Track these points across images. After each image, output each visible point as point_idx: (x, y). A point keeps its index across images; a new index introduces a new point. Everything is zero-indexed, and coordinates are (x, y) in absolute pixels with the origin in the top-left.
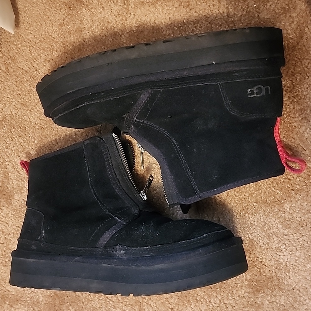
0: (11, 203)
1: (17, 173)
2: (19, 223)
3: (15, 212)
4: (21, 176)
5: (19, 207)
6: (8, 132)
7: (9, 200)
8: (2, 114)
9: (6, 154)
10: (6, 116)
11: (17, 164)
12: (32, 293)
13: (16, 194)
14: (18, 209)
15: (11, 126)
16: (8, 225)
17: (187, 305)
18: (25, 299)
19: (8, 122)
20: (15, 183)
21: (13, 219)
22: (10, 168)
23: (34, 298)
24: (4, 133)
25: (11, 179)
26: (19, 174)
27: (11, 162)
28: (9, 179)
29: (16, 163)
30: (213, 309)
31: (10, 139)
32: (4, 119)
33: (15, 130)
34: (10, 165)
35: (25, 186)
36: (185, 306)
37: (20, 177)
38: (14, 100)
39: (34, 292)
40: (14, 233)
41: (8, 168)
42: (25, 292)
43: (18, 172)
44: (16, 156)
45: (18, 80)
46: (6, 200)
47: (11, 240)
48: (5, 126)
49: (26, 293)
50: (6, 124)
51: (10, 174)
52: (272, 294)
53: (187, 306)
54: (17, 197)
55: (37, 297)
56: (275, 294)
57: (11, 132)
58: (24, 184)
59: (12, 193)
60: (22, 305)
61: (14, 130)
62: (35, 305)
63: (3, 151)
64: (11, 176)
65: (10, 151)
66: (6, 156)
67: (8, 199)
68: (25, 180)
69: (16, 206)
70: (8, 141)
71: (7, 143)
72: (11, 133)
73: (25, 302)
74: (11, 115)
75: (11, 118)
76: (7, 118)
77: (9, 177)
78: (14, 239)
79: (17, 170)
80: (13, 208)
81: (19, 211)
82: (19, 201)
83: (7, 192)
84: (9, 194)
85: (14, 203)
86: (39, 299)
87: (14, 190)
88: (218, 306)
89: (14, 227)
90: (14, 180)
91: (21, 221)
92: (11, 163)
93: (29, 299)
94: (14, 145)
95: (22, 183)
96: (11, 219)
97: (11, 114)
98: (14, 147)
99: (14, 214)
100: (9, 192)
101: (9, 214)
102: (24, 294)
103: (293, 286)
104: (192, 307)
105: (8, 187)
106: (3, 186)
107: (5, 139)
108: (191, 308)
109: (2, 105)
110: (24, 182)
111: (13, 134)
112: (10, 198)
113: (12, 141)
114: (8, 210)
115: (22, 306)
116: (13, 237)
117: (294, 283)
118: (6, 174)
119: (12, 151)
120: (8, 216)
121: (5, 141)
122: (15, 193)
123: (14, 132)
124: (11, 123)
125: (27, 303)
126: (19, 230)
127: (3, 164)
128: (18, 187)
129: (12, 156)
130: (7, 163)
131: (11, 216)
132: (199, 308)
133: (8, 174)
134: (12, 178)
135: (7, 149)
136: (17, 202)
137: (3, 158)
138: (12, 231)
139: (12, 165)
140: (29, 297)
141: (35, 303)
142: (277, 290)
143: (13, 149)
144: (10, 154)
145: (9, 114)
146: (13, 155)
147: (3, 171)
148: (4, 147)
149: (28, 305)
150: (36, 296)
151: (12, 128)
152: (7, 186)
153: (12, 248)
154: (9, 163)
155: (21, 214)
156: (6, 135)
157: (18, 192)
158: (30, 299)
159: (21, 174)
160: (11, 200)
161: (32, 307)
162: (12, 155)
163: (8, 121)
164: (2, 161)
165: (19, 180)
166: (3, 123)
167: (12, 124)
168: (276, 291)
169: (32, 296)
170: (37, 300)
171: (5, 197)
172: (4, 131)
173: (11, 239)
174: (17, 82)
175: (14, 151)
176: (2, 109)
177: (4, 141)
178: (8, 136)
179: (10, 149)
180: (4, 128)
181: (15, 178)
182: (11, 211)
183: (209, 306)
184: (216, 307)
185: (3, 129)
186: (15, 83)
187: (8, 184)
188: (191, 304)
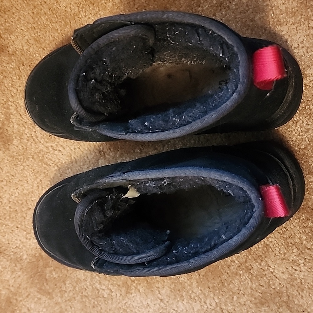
0: (9, 148)
1: (19, 117)
2: (13, 171)
3: (11, 159)
4: (24, 120)
5: (17, 154)
6: (16, 69)
7: (7, 145)
8: (13, 48)
9: (11, 93)
10: (16, 50)
11: (21, 107)
12: (17, 248)
13: (15, 140)
14: (15, 156)
15: (20, 63)
16: (2, 171)
17: (179, 299)
18: (8, 253)
19: (18, 58)
20: (16, 127)
21: (8, 166)
22: (12, 110)
23: (17, 254)
24: (12, 69)
25: (12, 121)
26: (21, 118)
27: (15, 102)
28: (10, 121)
29: (19, 105)
30: (207, 311)
31: (17, 77)
32: (14, 54)
33: (24, 68)
34: (13, 106)
35: (26, 133)
36: (176, 301)
37: (22, 122)
38: (27, 34)
39: (19, 248)
40: (7, 181)
41: (11, 109)
42: (9, 245)
43: (21, 115)
44: (21, 97)
45: (35, 11)
46: (3, 144)
47: (3, 188)
48: (14, 61)
49: (11, 247)
50: (15, 60)
51: (11, 116)
52: (278, 311)
53: (178, 301)
54: (15, 142)
55: (22, 254)
56: (281, 311)
57: (20, 69)
58: (25, 130)
59: (11, 138)
60: (5, 258)
61: (22, 67)
62: (18, 261)
63: (8, 89)
64: (12, 119)
65: (15, 91)
66: (10, 95)
67: (6, 143)
68: (26, 126)
69: (13, 152)
70: (14, 79)
71: (14, 80)
72: (19, 71)
73: (8, 255)
74: (22, 50)
75: (21, 53)
76: (17, 53)
77: (10, 119)
78: (6, 187)
79: (19, 113)
80: (9, 153)
81: (16, 158)
82: (17, 147)
83: (5, 135)
84: (8, 138)
85: (11, 149)
86: (23, 256)
87: (13, 134)
88: (213, 309)
89: (8, 174)
90: (15, 124)
91: (16, 170)
92: (14, 104)
93: (12, 254)
94: (21, 85)
95: (22, 129)
96: (6, 166)
97: (22, 48)
98: (20, 86)
99: (10, 160)
100: (8, 135)
101: (4, 159)
102: (8, 247)
103: (304, 308)
104: (184, 302)
105: (8, 130)
106: (3, 128)
107: (12, 76)
108: (182, 304)
109: (14, 37)
110: (25, 128)
111: (21, 72)
112: (8, 142)
113: (19, 79)
114: (4, 155)
115: (5, 260)
116: (6, 185)
117: (306, 305)
118: (8, 116)
119: (18, 90)
120: (4, 161)
121: (12, 79)
122: (14, 138)
123: (22, 69)
124: (21, 59)
125: (10, 258)
126: (12, 179)
127: (6, 104)
128: (18, 132)
129: (16, 97)
130: (10, 103)
131: (7, 163)
132: (192, 307)
133: (9, 115)
134: (14, 121)
135: (12, 88)
136: (15, 148)
137: (6, 97)
138: (6, 179)
139: (15, 107)
140: (13, 252)
141: (19, 260)
142: (284, 307)
143: (18, 89)
144: (14, 94)
145: (20, 49)
146: (18, 95)
147: (5, 111)
148: (10, 85)
149: (11, 259)
150: (20, 253)
151: (21, 65)
152: (7, 128)
153: (3, 196)
154: (12, 104)
155: (17, 163)
156: (13, 71)
157: (18, 137)
158: (14, 254)
159: (24, 119)
160: (9, 144)
161: (14, 263)
162: (16, 95)
163: (17, 56)
164: (5, 100)
165: (20, 124)
166: (13, 57)
167: (21, 61)
168: (282, 309)
169: (16, 251)
170: (21, 257)
171: (3, 141)
172: (12, 67)
173: (3, 186)
174: (33, 13)
175: (19, 91)
176: (13, 42)
177: (10, 78)
178: (16, 73)
179: (15, 88)
180: (13, 64)
181: (16, 122)
182: (7, 157)
183: (203, 306)
184: (210, 310)
185: (11, 64)
186: (32, 14)
187: (8, 127)
188: (183, 300)
